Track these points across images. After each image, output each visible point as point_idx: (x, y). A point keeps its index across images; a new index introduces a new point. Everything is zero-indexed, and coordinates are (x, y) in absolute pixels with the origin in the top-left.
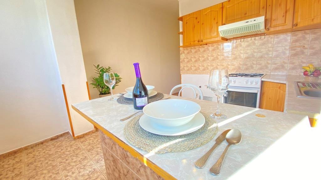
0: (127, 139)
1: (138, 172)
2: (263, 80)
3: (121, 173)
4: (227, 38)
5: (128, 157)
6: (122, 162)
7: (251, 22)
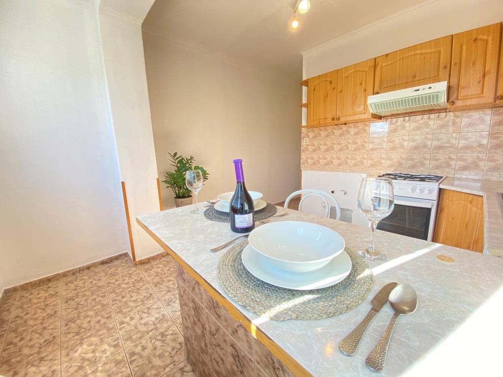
0: (223, 287)
1: (234, 334)
2: (441, 187)
3: (205, 329)
4: (380, 115)
5: (219, 307)
6: (209, 313)
7: (424, 90)
